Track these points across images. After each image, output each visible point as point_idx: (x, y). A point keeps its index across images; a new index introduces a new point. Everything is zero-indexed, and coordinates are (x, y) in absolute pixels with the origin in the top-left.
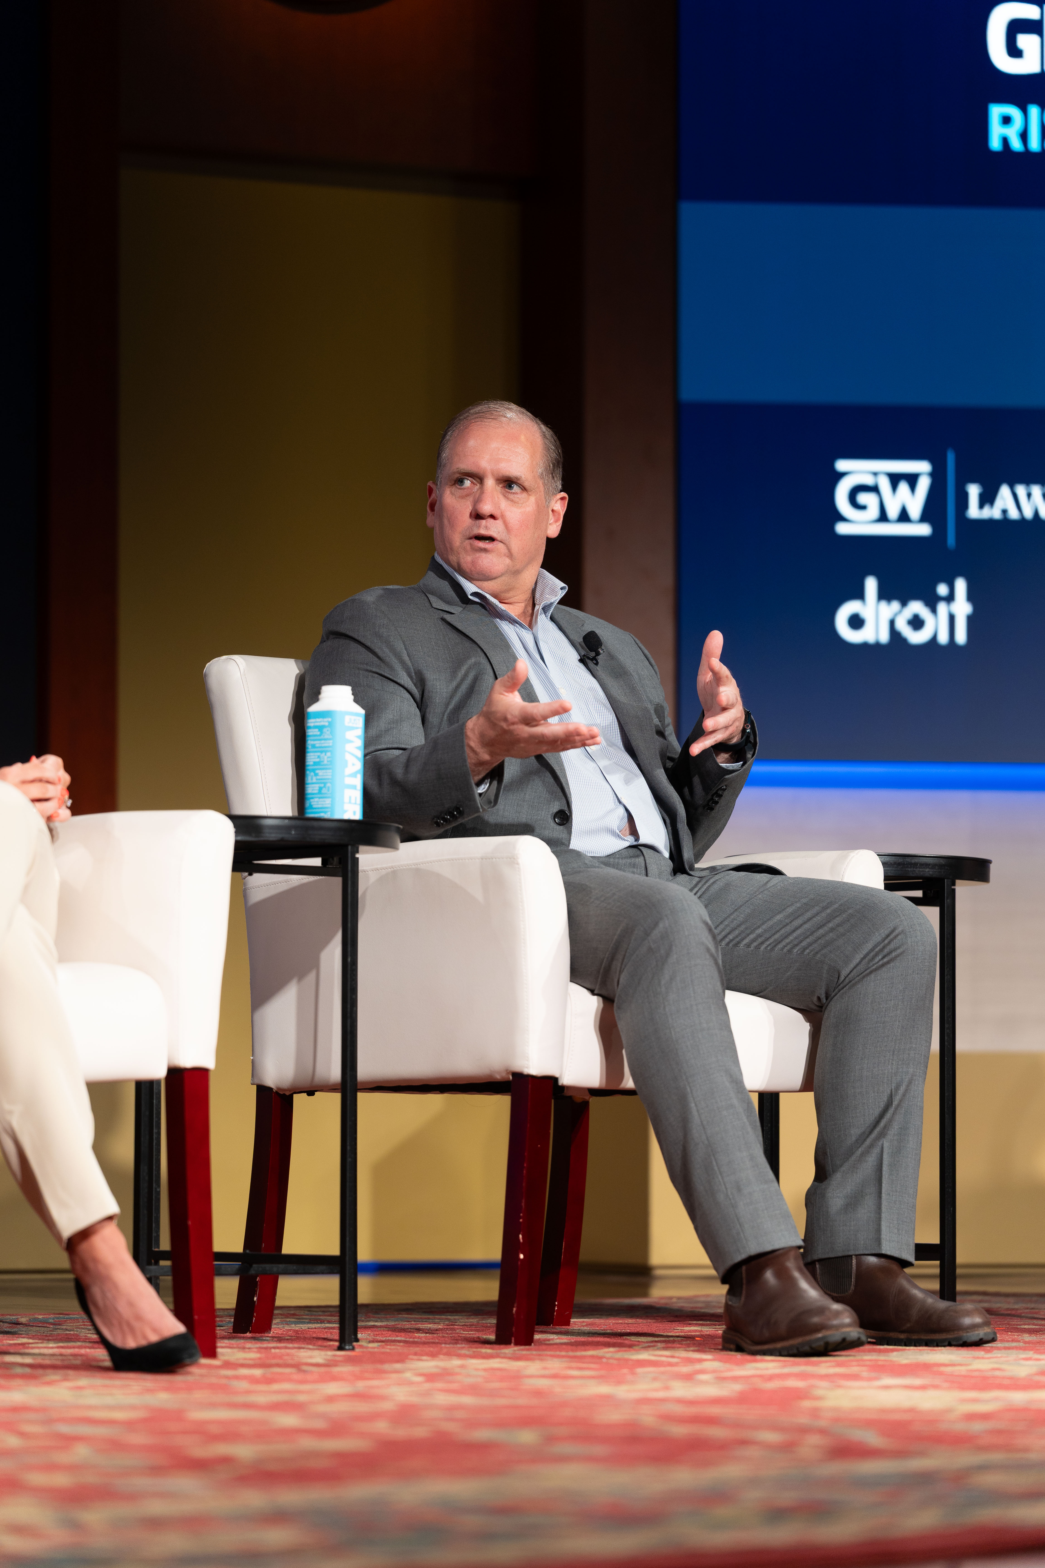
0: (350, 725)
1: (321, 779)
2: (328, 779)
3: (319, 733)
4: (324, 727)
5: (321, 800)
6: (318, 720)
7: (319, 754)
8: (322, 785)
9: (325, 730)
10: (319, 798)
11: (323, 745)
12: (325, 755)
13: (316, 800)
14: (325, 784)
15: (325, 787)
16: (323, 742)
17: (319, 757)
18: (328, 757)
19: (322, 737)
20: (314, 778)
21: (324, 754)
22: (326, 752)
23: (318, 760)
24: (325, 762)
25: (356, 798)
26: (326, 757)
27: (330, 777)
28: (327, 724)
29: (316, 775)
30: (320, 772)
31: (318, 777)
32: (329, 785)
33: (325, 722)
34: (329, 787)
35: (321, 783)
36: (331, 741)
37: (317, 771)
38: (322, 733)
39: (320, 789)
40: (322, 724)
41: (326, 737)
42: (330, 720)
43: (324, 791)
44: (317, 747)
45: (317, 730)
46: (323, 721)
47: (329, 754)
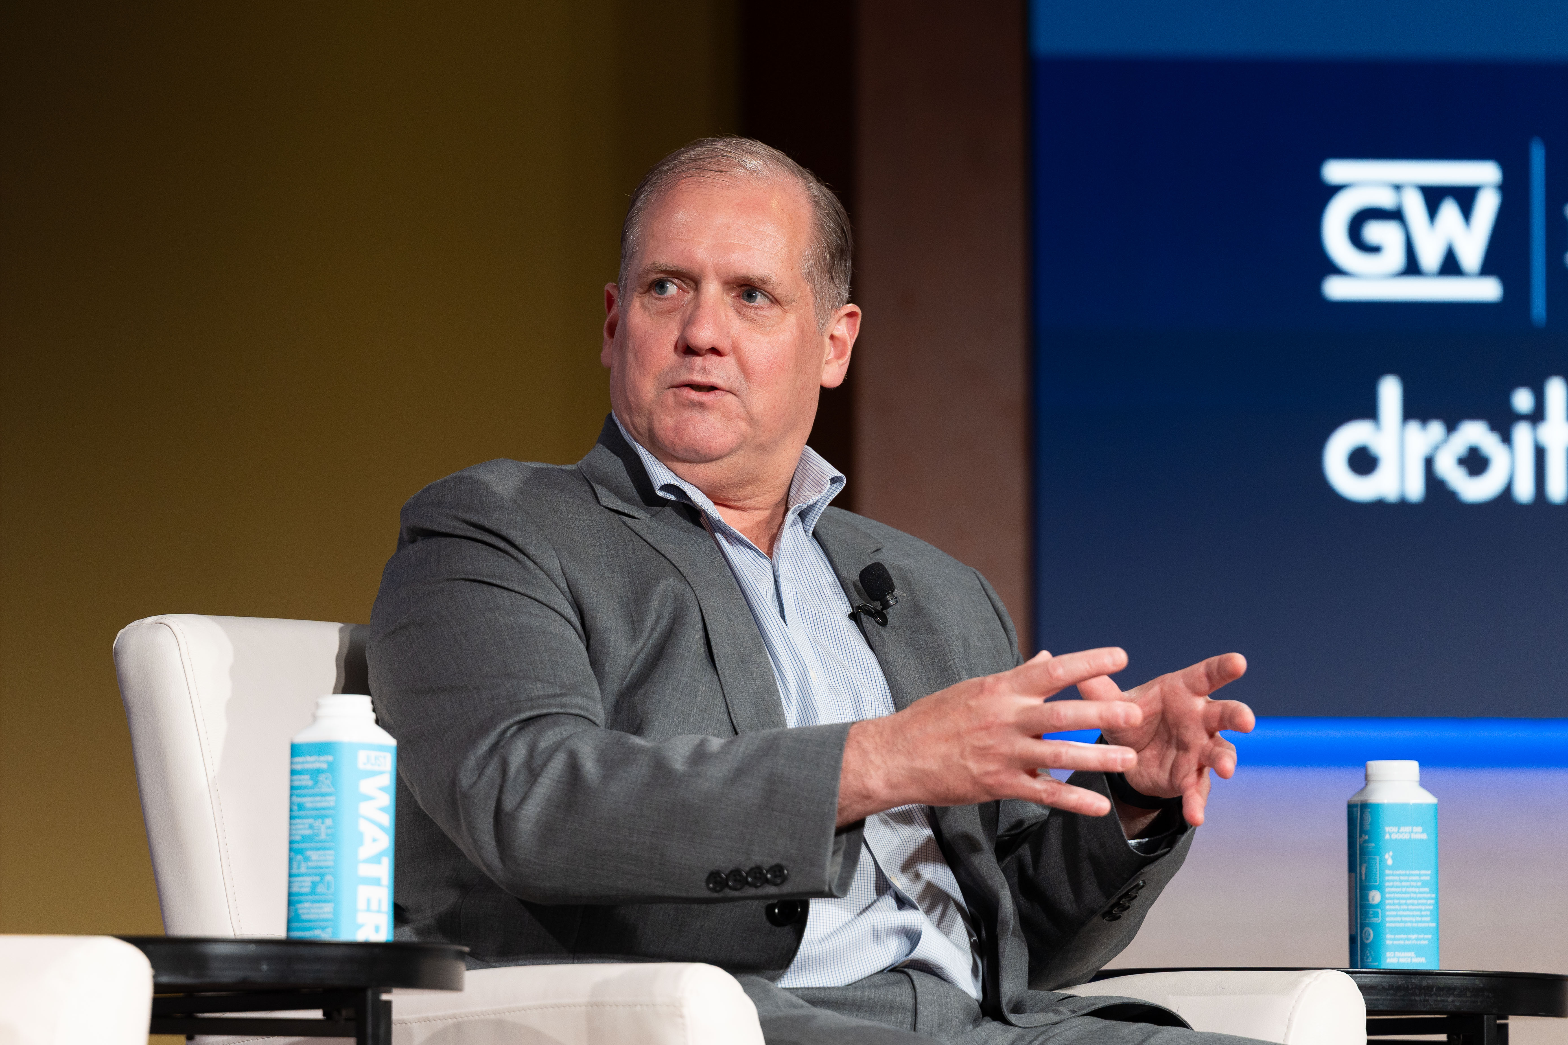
0: (369, 767)
1: (316, 868)
2: (327, 867)
3: (310, 783)
4: (319, 771)
5: (315, 905)
6: (309, 759)
7: (311, 821)
8: (317, 879)
9: (322, 777)
10: (313, 902)
11: (319, 805)
12: (323, 823)
13: (307, 905)
14: (322, 876)
15: (321, 881)
16: (318, 798)
17: (311, 827)
18: (328, 828)
19: (316, 791)
20: (303, 865)
21: (320, 821)
22: (323, 817)
23: (308, 832)
24: (323, 836)
25: (380, 901)
26: (323, 828)
27: (331, 864)
28: (324, 766)
29: (307, 859)
30: (314, 855)
31: (310, 864)
32: (328, 878)
33: (322, 762)
34: (328, 883)
35: (316, 875)
36: (332, 798)
37: (308, 853)
38: (316, 782)
39: (314, 885)
40: (317, 765)
41: (324, 790)
42: (330, 758)
43: (321, 889)
44: (308, 809)
45: (307, 777)
46: (319, 762)
47: (328, 822)
